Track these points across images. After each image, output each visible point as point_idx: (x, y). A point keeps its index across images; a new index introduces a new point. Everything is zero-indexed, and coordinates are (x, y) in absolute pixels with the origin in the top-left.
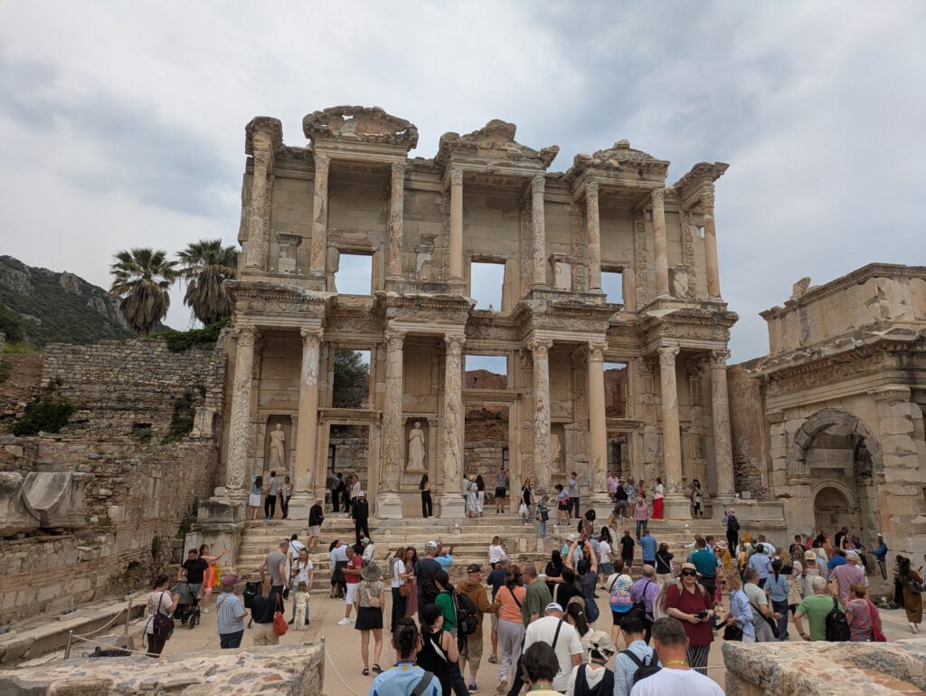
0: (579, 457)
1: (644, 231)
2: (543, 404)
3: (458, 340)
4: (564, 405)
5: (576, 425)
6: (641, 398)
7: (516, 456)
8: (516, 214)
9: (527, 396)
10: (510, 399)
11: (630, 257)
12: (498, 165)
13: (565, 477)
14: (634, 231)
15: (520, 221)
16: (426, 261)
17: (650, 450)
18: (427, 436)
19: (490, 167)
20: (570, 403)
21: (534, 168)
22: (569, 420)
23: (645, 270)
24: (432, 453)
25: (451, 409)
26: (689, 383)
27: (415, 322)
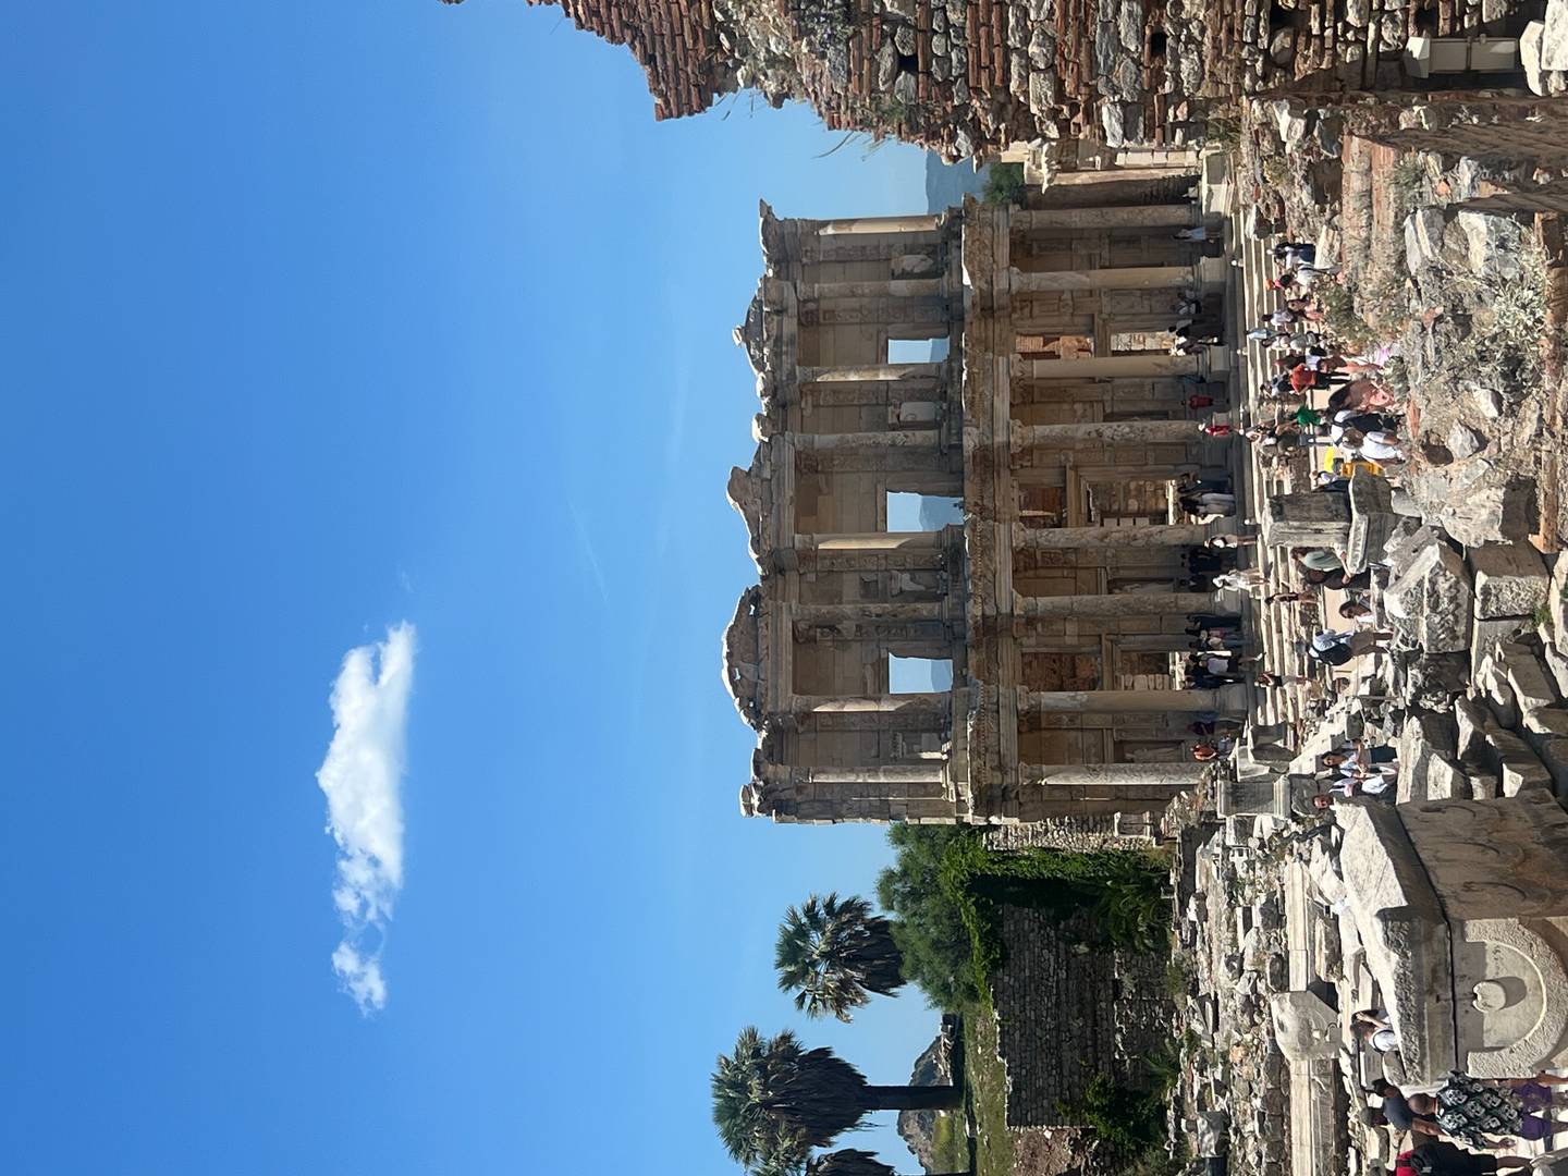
0: (1148, 395)
1: (833, 311)
2: (1093, 430)
4: (1079, 413)
5: (1107, 397)
6: (1067, 319)
8: (821, 478)
9: (1071, 459)
10: (1078, 478)
11: (872, 329)
13: (1174, 412)
14: (834, 324)
15: (832, 472)
16: (911, 580)
17: (1132, 307)
18: (1130, 581)
20: (1077, 406)
22: (1101, 405)
23: (890, 310)
24: (1153, 574)
25: (1106, 537)
26: (1041, 256)
27: (1001, 580)
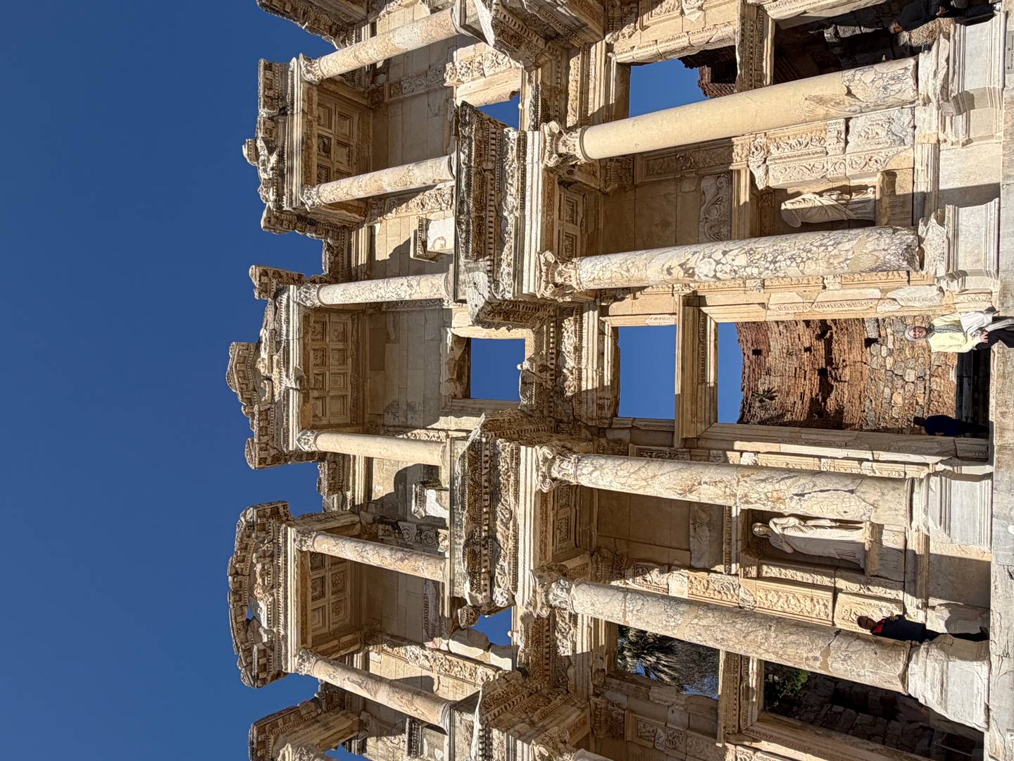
1: (402, 82)
3: (549, 462)
7: (829, 302)
10: (699, 321)
12: (287, 370)
19: (291, 383)
21: (288, 306)
27: (516, 548)
